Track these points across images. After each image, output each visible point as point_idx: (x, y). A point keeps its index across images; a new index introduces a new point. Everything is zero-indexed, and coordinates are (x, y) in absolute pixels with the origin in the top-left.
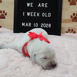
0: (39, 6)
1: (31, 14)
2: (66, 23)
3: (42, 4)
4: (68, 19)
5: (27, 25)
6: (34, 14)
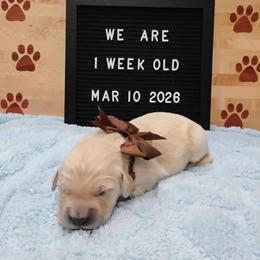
0: (144, 39)
1: (120, 64)
2: (222, 84)
3: (153, 31)
4: (228, 73)
5: (108, 97)
6: (129, 64)
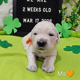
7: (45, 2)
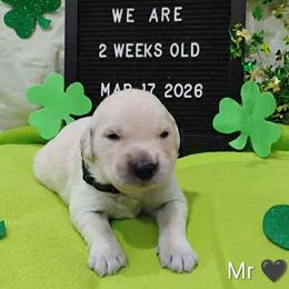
7: (176, 20)
